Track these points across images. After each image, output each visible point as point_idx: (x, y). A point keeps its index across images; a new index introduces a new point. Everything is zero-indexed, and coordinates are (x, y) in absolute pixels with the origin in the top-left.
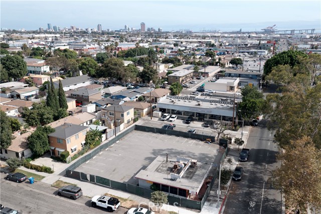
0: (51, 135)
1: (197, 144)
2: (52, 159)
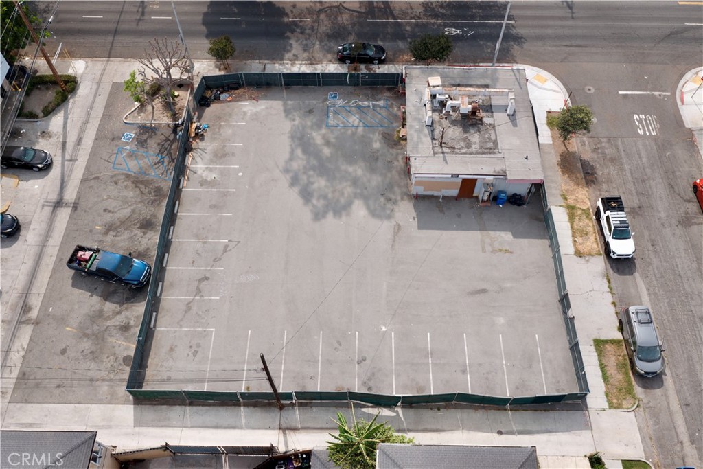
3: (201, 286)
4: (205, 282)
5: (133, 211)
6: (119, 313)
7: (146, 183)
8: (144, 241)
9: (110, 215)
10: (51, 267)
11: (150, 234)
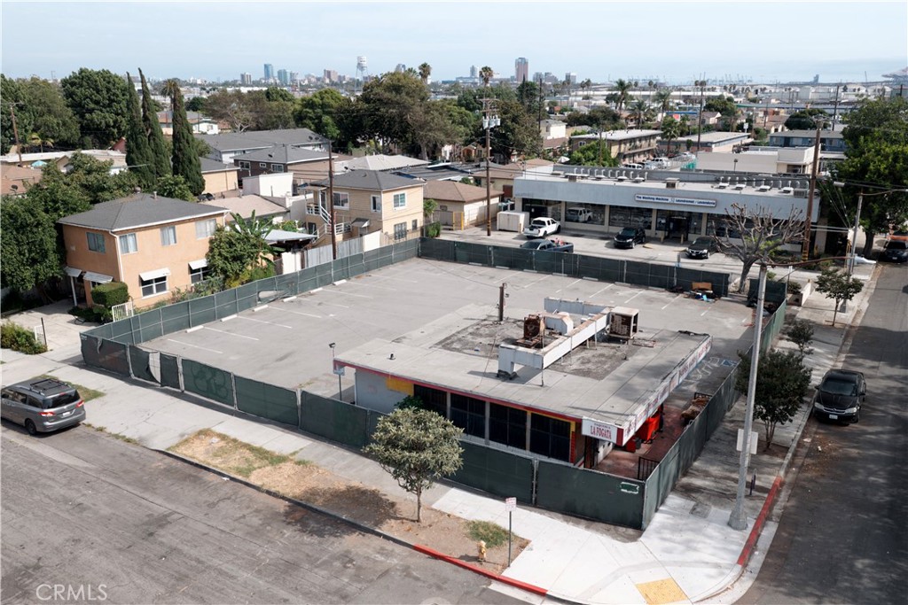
0: (69, 220)
1: (651, 300)
2: (72, 318)
3: (486, 276)
4: (488, 278)
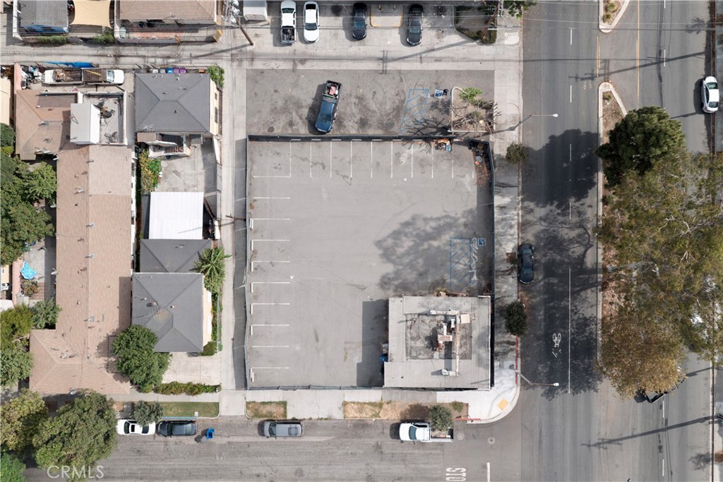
3: (318, 165)
4: (321, 167)
5: (374, 112)
6: (301, 118)
7: (397, 116)
8: (351, 124)
9: (371, 96)
10: (331, 68)
11: (356, 126)
